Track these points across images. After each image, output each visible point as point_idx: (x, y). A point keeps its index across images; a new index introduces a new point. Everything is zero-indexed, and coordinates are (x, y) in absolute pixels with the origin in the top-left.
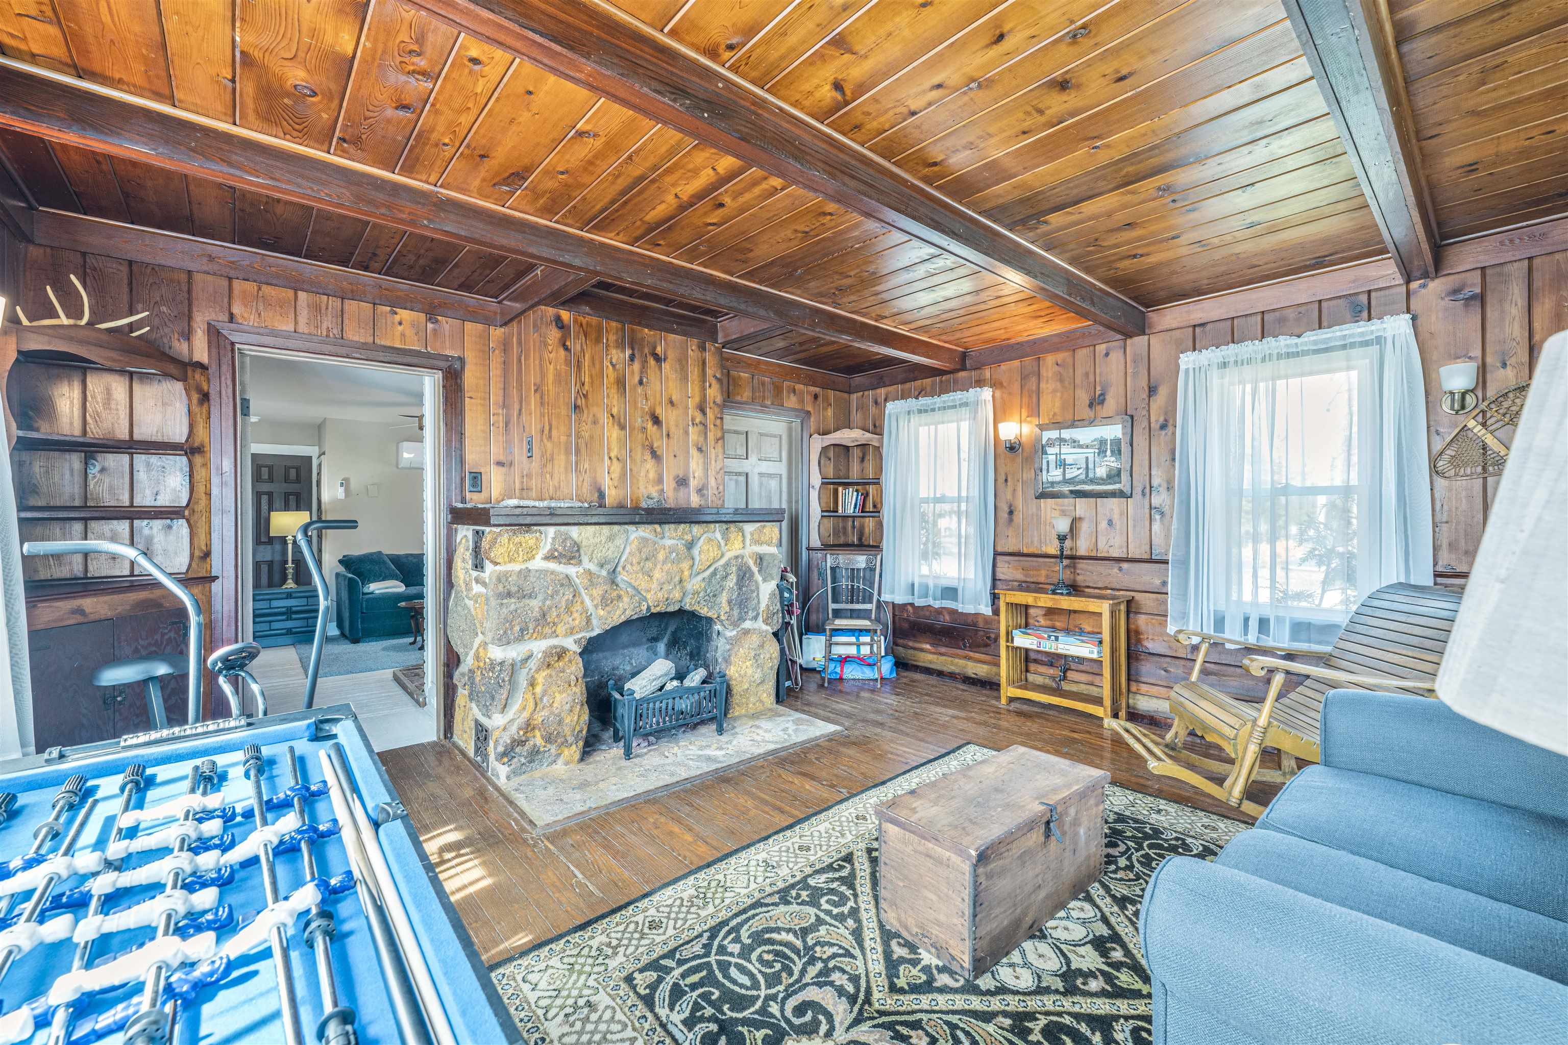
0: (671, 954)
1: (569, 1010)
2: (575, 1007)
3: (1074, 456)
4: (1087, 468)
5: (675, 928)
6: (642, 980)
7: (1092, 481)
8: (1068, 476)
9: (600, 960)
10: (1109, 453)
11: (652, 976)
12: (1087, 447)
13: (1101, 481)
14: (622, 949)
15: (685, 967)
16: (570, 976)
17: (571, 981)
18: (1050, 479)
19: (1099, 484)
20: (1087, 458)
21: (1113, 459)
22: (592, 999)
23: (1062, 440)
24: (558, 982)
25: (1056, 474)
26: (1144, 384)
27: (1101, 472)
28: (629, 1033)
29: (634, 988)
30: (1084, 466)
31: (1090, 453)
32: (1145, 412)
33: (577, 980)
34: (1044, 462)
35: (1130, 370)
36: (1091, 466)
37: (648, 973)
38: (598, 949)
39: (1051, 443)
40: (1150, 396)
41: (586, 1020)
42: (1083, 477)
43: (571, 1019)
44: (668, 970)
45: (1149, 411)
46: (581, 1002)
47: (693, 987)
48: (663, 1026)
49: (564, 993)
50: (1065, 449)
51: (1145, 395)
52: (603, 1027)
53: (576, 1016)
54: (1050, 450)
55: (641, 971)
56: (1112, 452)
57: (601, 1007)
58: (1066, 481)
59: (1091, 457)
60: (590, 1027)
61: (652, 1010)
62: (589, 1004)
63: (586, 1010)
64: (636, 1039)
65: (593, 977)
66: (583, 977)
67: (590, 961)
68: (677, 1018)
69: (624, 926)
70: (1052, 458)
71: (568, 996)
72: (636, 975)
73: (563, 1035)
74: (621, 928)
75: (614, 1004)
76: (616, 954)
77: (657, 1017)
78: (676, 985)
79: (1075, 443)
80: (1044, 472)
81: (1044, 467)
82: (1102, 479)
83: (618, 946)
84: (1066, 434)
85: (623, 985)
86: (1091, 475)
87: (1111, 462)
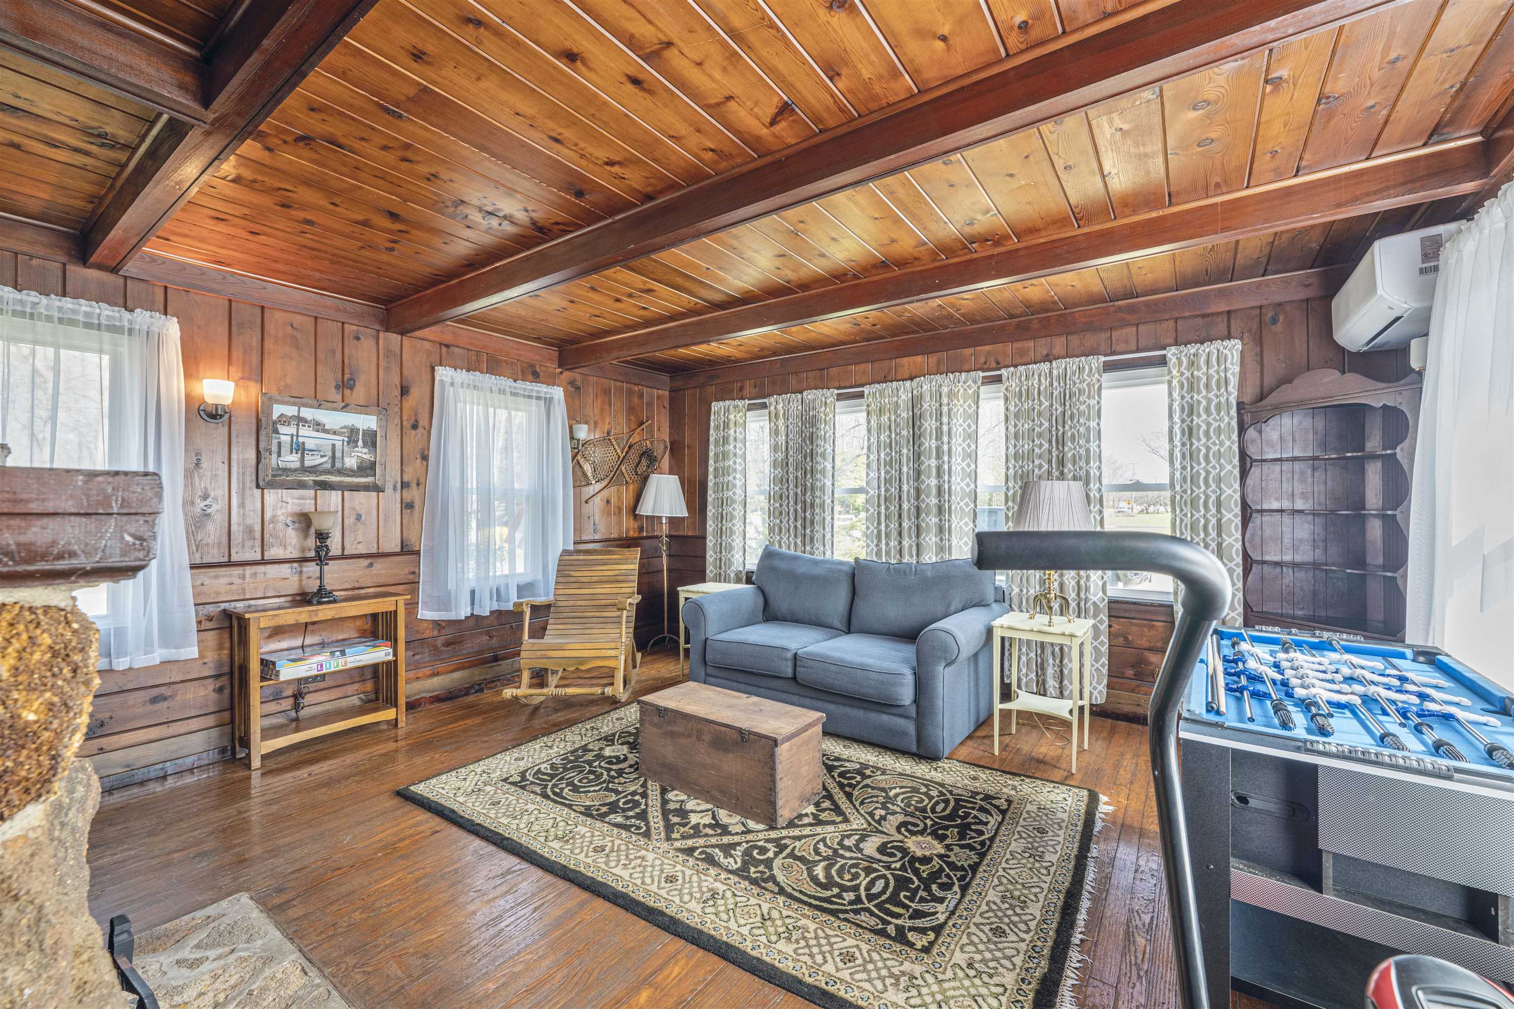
0: (882, 933)
1: (985, 978)
2: (979, 974)
3: (318, 442)
4: (333, 457)
5: (844, 940)
6: (921, 941)
7: (341, 472)
8: (307, 463)
9: (920, 982)
10: (360, 443)
11: (911, 936)
12: (335, 433)
13: (350, 473)
14: (896, 971)
15: (889, 919)
16: (953, 997)
17: (957, 993)
18: (281, 465)
19: (348, 476)
20: (334, 446)
21: (365, 450)
22: (964, 966)
23: (300, 420)
24: (966, 1003)
25: (291, 460)
26: (397, 381)
27: (351, 462)
28: (973, 929)
29: (931, 944)
30: (330, 454)
31: (338, 441)
32: (397, 409)
33: (954, 989)
34: (275, 442)
35: (382, 364)
36: (338, 454)
37: (910, 938)
38: (907, 990)
39: (284, 420)
40: (402, 395)
41: (984, 961)
42: (328, 466)
43: (992, 971)
44: (900, 929)
45: (401, 409)
46: (972, 973)
47: (907, 907)
48: (953, 913)
49: (973, 991)
50: (304, 431)
51: (397, 392)
52: (981, 947)
53: (986, 970)
54: (282, 429)
55: (912, 945)
56: (364, 442)
57: (967, 956)
58: (304, 469)
59: (339, 445)
60: (988, 955)
61: (945, 923)
62: (970, 966)
63: (977, 965)
64: (975, 924)
65: (940, 977)
66: (946, 985)
67: (924, 991)
68: (941, 908)
69: (861, 984)
70: (285, 439)
71: (973, 985)
72: (919, 946)
73: (1008, 969)
74: (866, 985)
75: (958, 949)
76: (903, 973)
77: (949, 918)
78: (910, 918)
79: (318, 426)
80: (274, 456)
81: (274, 448)
82: (352, 471)
83: (892, 975)
84: (307, 413)
85: (935, 951)
86: (338, 465)
87: (362, 453)
